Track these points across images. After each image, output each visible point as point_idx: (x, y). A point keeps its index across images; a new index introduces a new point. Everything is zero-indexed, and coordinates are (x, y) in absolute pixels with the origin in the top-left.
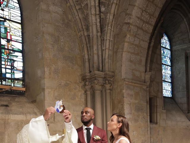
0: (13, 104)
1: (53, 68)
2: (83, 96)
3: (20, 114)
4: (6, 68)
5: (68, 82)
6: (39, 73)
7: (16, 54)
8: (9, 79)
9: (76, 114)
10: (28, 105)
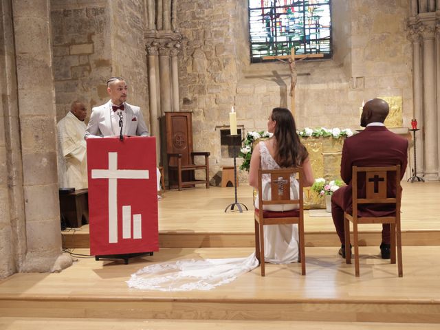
0: (316, 71)
1: (363, 20)
2: (410, 49)
3: (321, 83)
4: (310, 29)
5: (384, 34)
6: (346, 28)
7: (322, 7)
8: (313, 40)
9: (397, 76)
10: (334, 71)
